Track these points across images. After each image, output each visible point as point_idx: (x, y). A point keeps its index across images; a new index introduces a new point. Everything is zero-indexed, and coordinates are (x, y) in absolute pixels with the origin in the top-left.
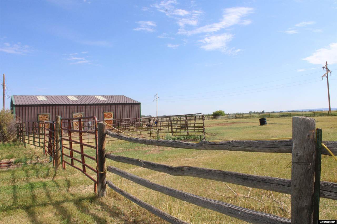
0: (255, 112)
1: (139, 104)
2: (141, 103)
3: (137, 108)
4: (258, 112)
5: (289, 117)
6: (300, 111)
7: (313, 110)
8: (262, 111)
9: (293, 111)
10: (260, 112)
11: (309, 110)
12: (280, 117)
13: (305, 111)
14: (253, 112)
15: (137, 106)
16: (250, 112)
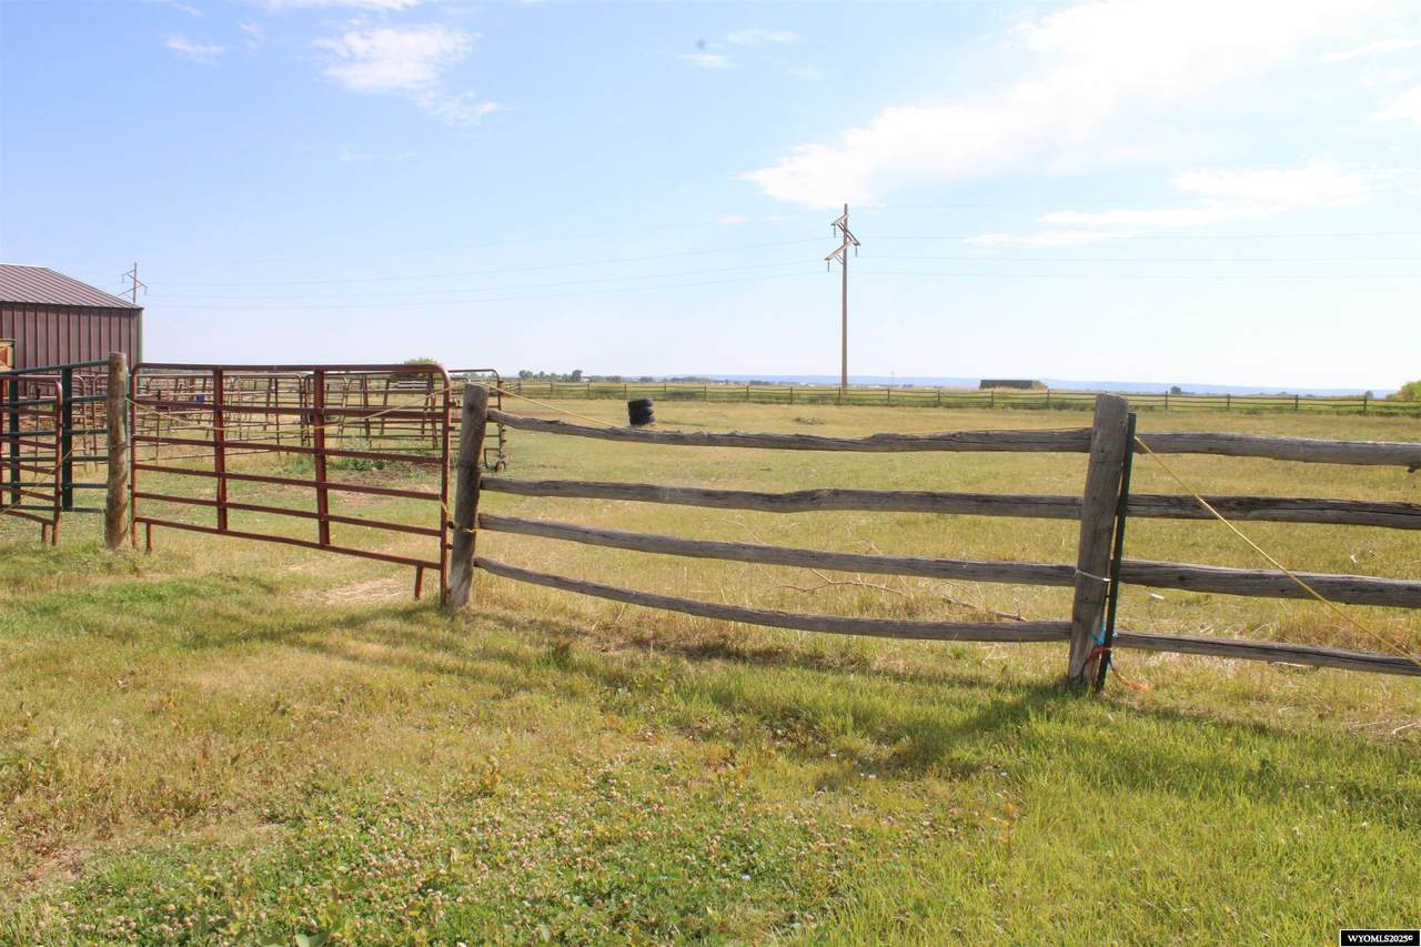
0: (542, 373)
1: (133, 313)
2: (142, 309)
3: (125, 330)
4: (553, 375)
5: (700, 403)
6: (716, 382)
7: (763, 380)
8: (570, 373)
9: (691, 379)
10: (562, 374)
11: (749, 380)
12: (664, 400)
13: (736, 383)
14: (536, 372)
15: (125, 321)
16: (521, 373)
